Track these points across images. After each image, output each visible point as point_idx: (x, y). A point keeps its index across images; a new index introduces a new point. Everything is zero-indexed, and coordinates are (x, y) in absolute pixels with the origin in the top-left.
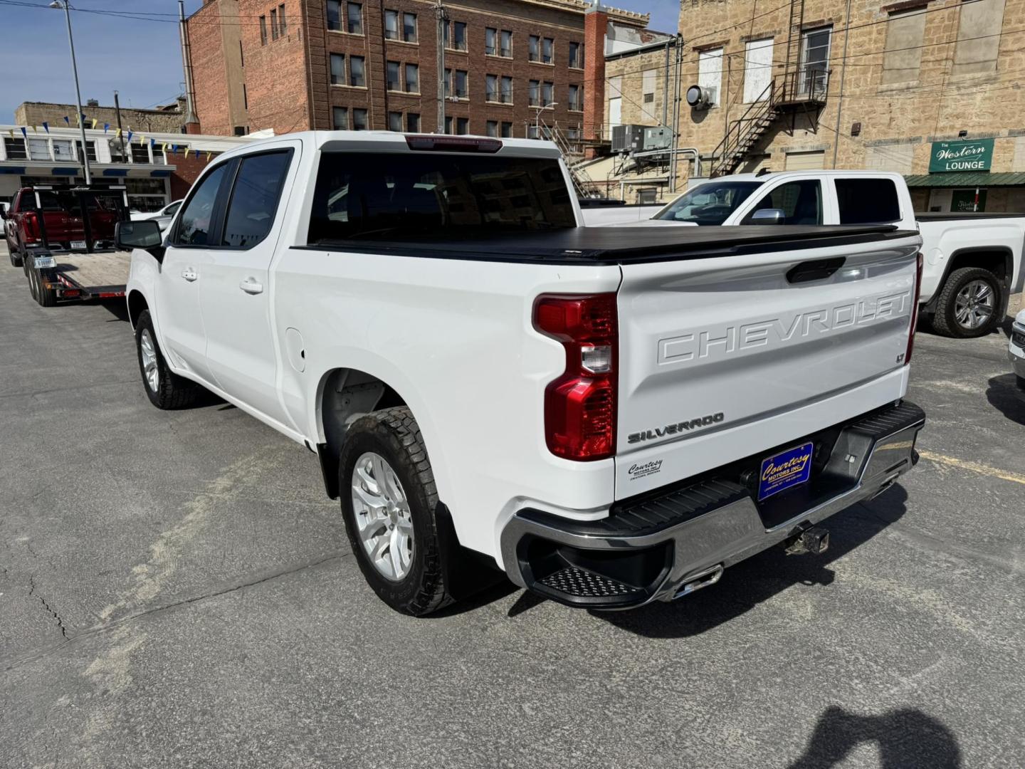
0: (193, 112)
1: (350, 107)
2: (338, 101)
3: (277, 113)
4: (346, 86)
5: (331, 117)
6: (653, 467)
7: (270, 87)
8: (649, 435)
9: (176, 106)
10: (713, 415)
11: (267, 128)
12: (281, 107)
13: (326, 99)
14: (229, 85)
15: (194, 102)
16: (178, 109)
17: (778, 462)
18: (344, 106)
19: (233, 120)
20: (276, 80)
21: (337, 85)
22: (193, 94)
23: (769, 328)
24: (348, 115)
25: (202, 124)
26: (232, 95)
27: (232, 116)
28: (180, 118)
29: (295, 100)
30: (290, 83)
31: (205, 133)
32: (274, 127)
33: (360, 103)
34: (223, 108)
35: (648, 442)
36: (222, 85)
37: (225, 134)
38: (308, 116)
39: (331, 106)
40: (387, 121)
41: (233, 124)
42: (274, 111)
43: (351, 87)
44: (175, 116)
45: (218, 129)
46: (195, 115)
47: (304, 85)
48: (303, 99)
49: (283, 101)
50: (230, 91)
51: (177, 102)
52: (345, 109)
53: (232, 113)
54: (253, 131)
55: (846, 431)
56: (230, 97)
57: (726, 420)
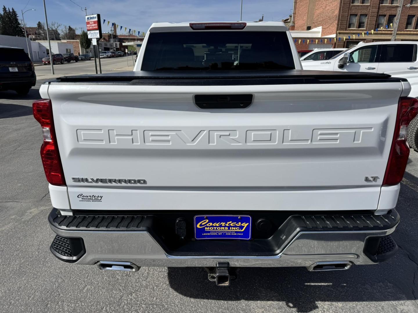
0: (293, 21)
1: (359, 14)
2: (353, 12)
3: (325, 19)
4: (359, 4)
5: (349, 19)
6: (97, 199)
7: (324, 8)
8: (87, 180)
9: (288, 19)
10: (136, 179)
11: (320, 26)
12: (327, 16)
13: (348, 11)
14: (309, 8)
15: (294, 17)
16: (289, 20)
17: (212, 220)
18: (356, 14)
19: (307, 23)
20: (327, 5)
21: (355, 4)
22: (294, 14)
23: (171, 135)
24: (357, 18)
25: (296, 26)
26: (309, 13)
27: (307, 22)
28: (289, 24)
29: (333, 12)
30: (333, 5)
31: (296, 30)
32: (322, 26)
33: (364, 12)
34: (305, 18)
35: (86, 184)
36: (306, 8)
37: (303, 30)
38: (337, 20)
39: (349, 14)
40: (377, 20)
41: (307, 25)
42: (324, 18)
43: (361, 4)
44: (287, 23)
45: (301, 28)
46: (294, 22)
47: (339, 5)
48: (337, 12)
49: (328, 14)
50: (308, 11)
51: (289, 18)
52: (356, 15)
53: (307, 20)
54: (314, 28)
55: (294, 218)
56: (308, 14)
57: (148, 184)
